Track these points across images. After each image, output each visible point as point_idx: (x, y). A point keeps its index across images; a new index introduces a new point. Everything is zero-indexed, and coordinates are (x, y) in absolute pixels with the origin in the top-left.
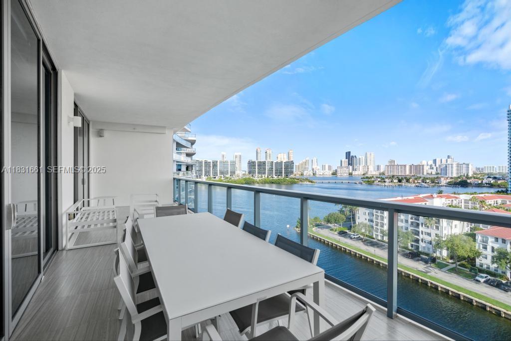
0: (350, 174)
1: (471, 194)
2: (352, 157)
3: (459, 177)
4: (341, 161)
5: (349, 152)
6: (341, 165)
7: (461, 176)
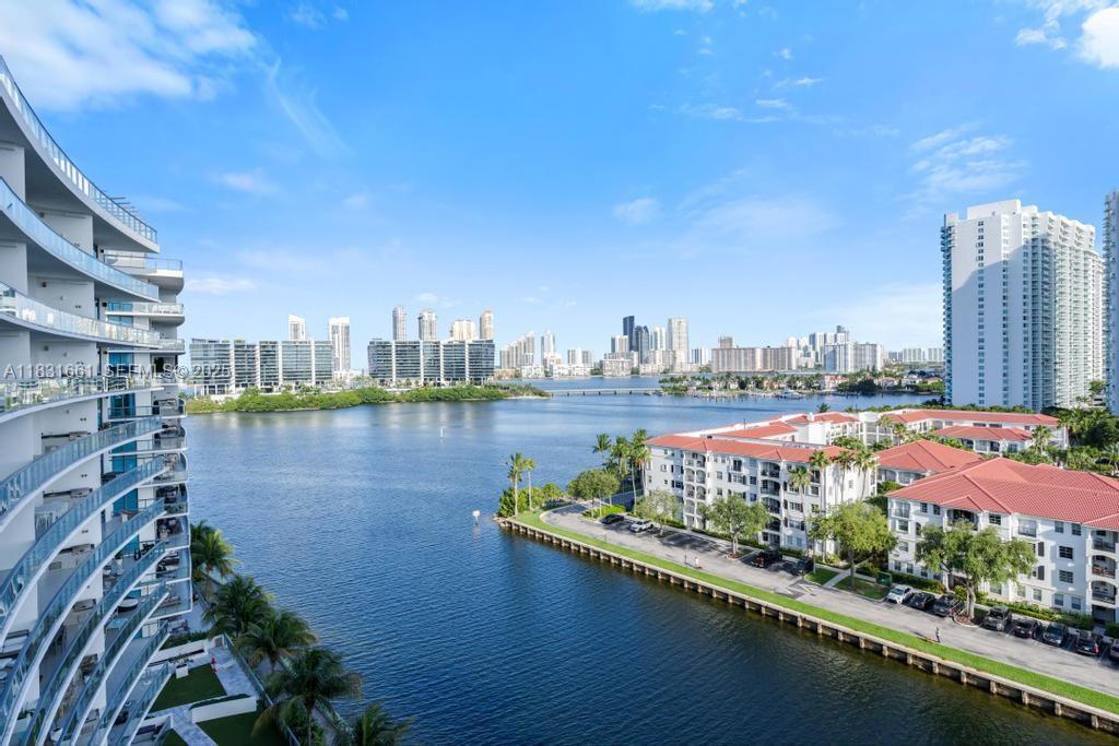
0: (635, 372)
1: (880, 410)
2: (639, 329)
3: (858, 375)
4: (613, 341)
5: (632, 318)
6: (613, 350)
7: (862, 371)
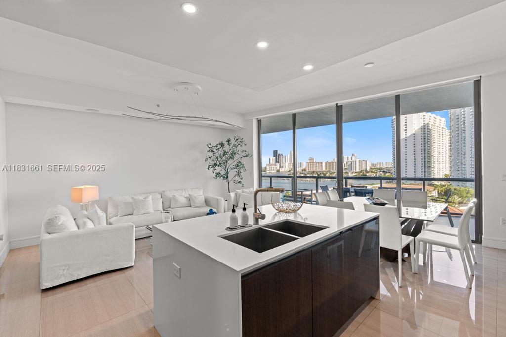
0: (278, 171)
1: (372, 185)
2: (279, 155)
3: (361, 172)
4: (270, 159)
5: (277, 151)
6: (270, 163)
7: (362, 171)
